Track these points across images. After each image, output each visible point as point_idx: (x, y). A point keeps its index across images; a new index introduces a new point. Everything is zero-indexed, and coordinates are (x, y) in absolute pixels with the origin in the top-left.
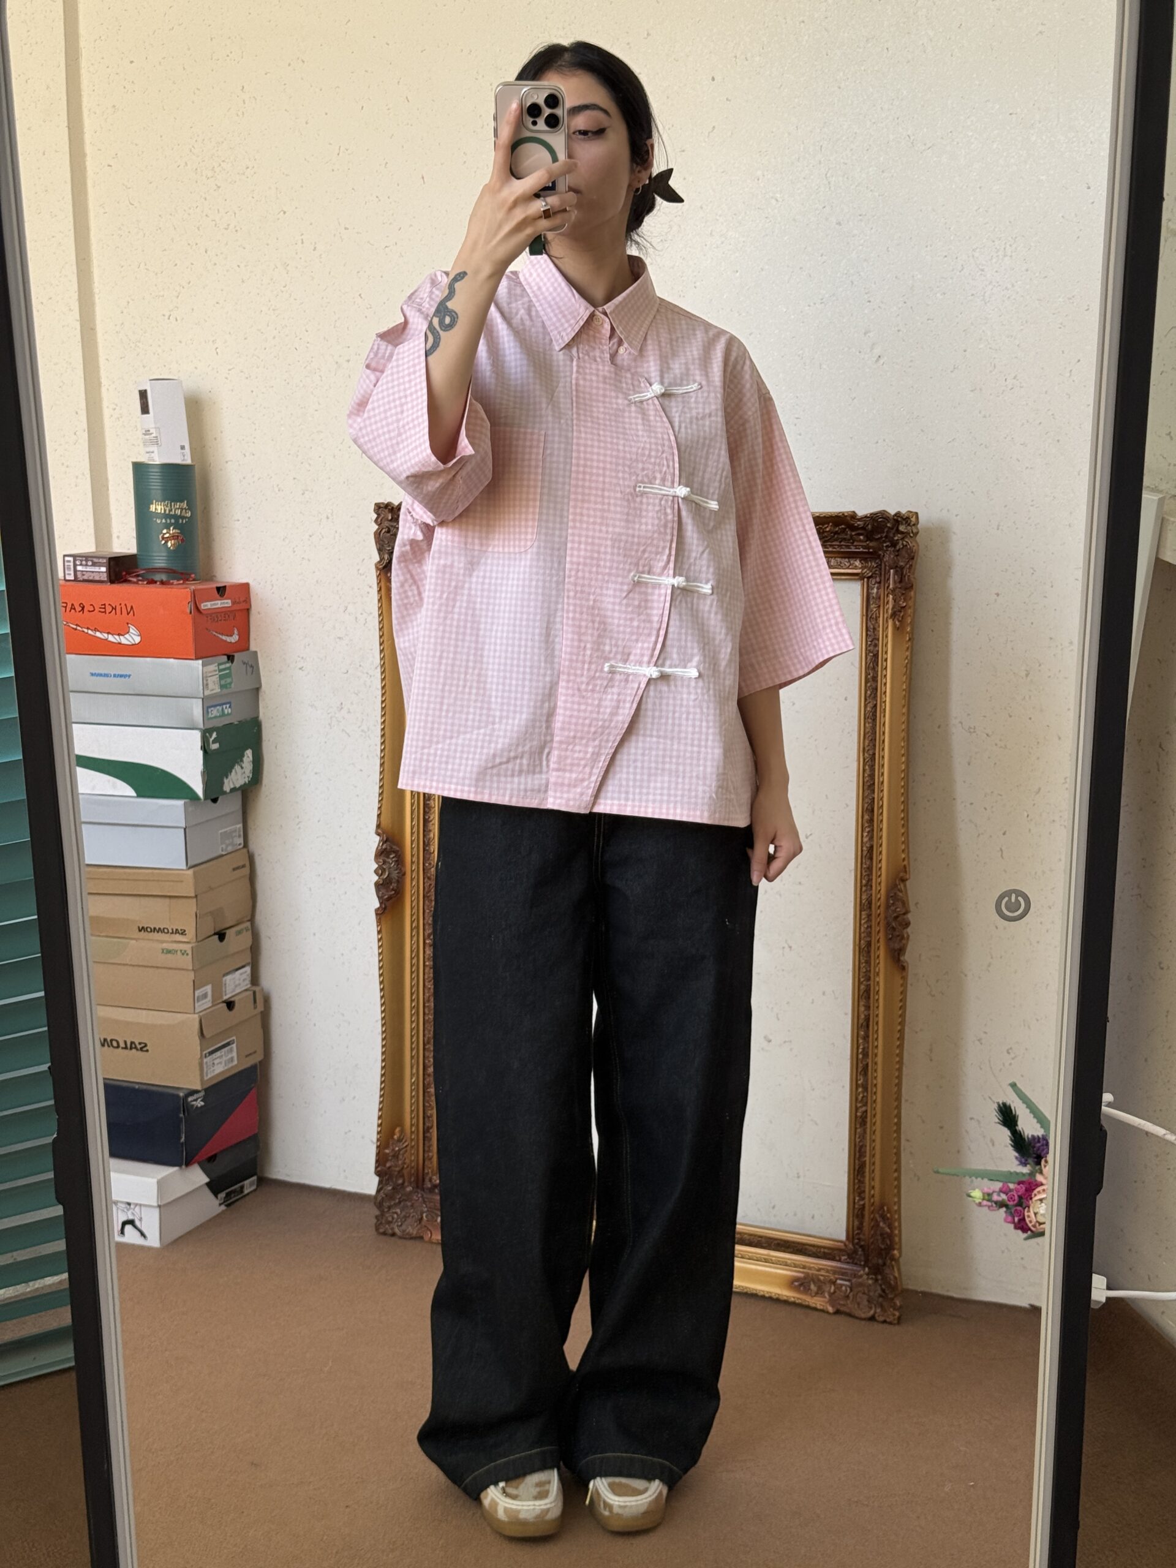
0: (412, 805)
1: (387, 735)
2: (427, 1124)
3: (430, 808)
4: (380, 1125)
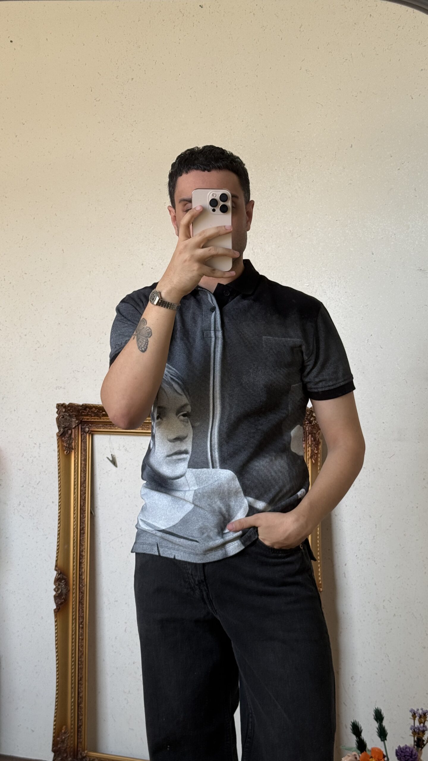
0: (74, 555)
1: (61, 519)
2: (80, 724)
3: (82, 556)
4: (55, 725)
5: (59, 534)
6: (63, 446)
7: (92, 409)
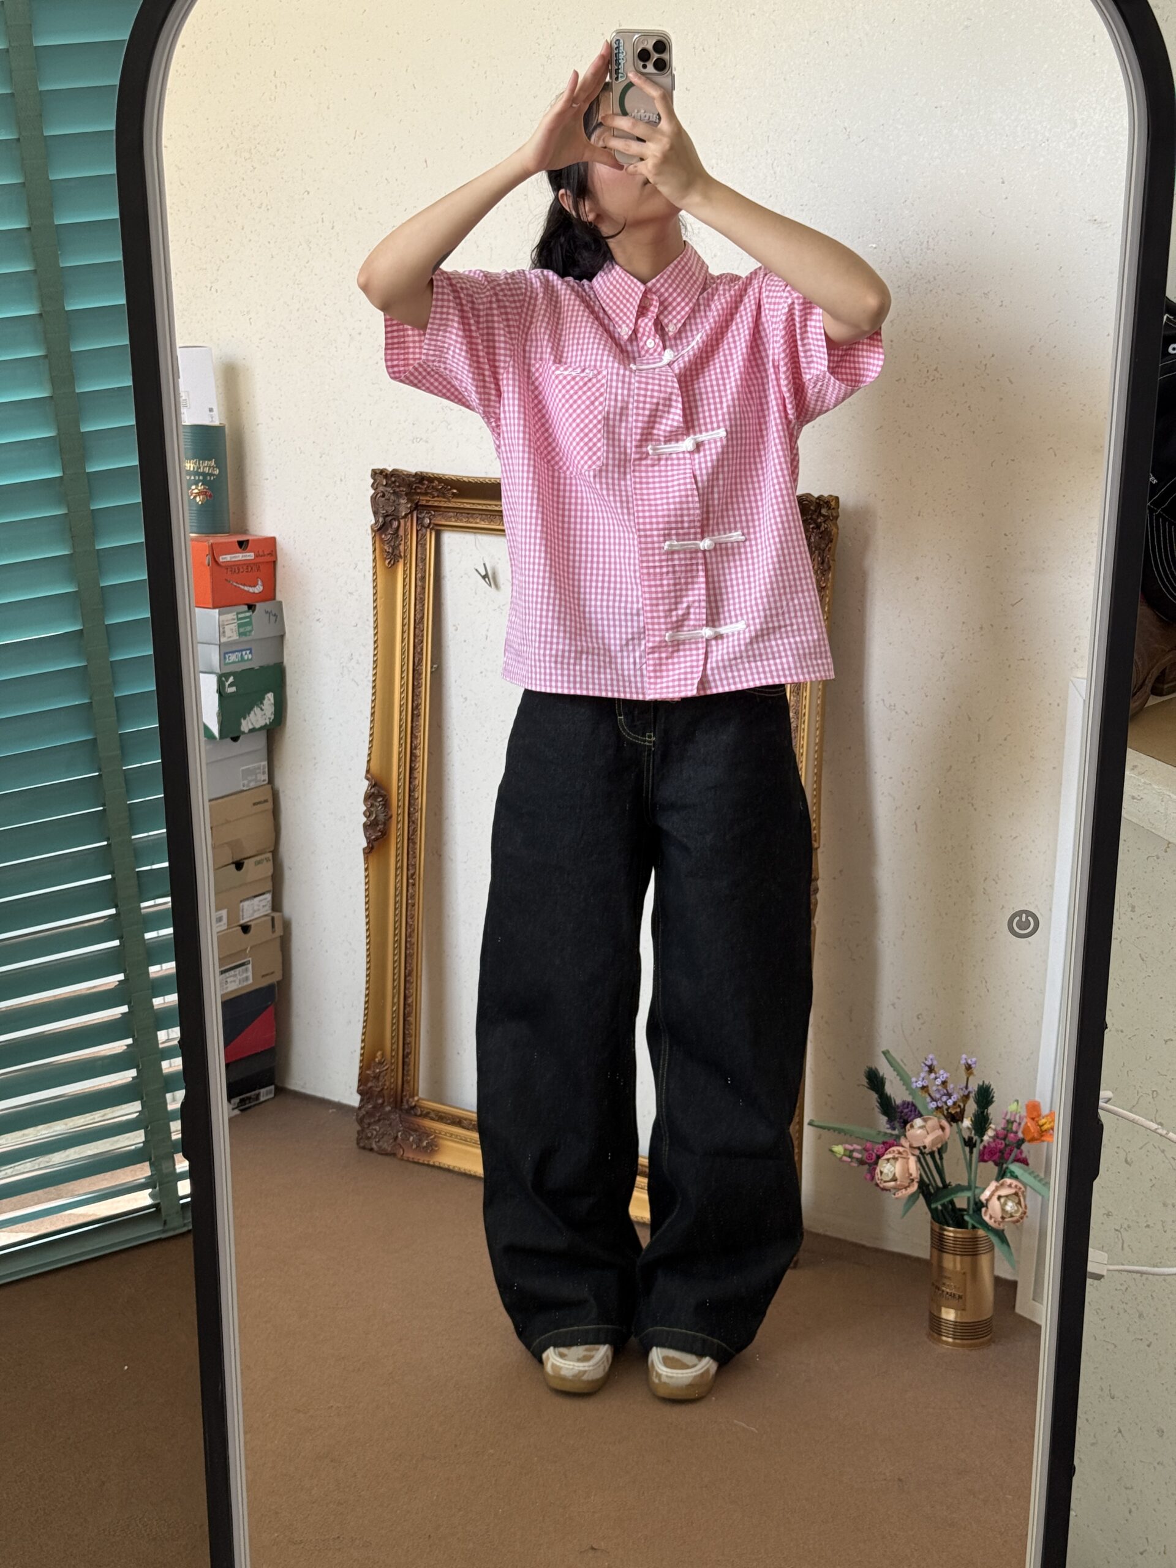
0: (400, 753)
2: (407, 1050)
3: (416, 757)
4: (362, 1048)
5: (373, 714)
6: (383, 551)
7: (433, 482)
